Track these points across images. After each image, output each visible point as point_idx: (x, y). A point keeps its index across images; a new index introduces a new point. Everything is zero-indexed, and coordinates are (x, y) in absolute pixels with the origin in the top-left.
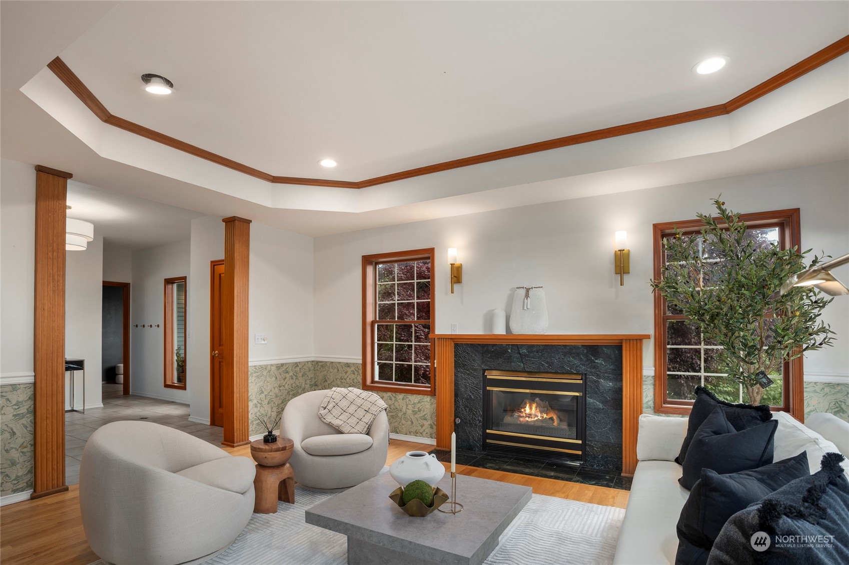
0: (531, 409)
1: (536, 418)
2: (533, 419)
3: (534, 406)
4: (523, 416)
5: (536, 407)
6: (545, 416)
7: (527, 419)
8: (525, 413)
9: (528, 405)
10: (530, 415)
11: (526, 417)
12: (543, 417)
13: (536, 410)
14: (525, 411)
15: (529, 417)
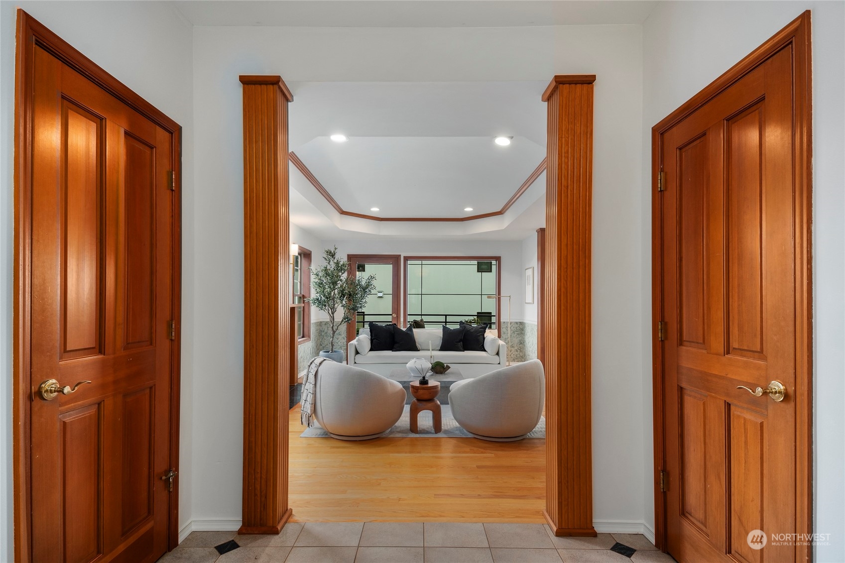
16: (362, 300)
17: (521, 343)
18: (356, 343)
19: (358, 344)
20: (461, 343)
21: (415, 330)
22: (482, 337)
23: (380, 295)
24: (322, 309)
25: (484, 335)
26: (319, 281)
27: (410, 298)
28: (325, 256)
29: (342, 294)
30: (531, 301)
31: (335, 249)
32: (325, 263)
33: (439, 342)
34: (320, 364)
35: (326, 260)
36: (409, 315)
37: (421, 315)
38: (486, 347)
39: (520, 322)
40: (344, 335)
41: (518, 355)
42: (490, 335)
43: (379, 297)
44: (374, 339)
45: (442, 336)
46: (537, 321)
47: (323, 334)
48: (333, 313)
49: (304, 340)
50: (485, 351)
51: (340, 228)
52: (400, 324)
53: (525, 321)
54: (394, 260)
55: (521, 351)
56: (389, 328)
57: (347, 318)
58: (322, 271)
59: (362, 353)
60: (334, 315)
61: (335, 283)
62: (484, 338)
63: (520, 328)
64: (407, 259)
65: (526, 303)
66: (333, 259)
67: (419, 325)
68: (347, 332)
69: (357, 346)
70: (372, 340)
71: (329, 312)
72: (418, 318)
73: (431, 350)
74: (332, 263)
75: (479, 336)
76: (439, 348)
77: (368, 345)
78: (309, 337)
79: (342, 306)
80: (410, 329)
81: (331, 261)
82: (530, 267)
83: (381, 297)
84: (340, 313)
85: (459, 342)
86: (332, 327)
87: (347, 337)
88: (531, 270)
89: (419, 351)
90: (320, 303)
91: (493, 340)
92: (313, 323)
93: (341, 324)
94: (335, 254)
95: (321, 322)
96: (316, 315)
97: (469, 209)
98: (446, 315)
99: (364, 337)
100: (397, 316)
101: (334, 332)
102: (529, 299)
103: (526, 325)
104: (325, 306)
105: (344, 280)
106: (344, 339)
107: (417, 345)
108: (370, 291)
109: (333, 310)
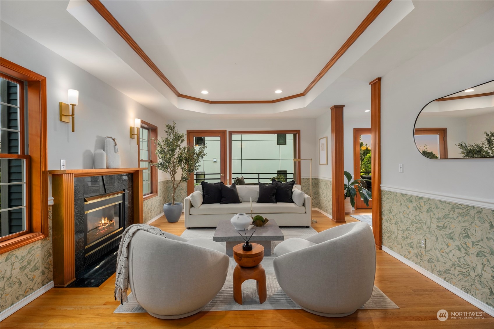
0: (105, 220)
1: (108, 225)
2: (106, 226)
3: (106, 219)
4: (101, 226)
5: (107, 219)
6: (111, 222)
7: (103, 227)
8: (102, 224)
9: (103, 219)
10: (105, 224)
11: (103, 226)
12: (110, 223)
13: (107, 220)
14: (102, 222)
15: (104, 225)
16: (196, 164)
17: (316, 194)
18: (191, 198)
19: (192, 199)
20: (274, 196)
21: (238, 187)
22: (290, 191)
23: (215, 160)
24: (164, 172)
25: (292, 190)
26: (161, 149)
27: (234, 163)
28: (166, 130)
29: (180, 160)
30: (325, 163)
31: (174, 124)
32: (166, 136)
33: (257, 196)
34: (133, 234)
35: (167, 133)
36: (233, 174)
37: (242, 174)
38: (294, 199)
39: (315, 179)
40: (185, 190)
41: (314, 203)
42: (297, 190)
43: (214, 162)
44: (205, 194)
45: (259, 191)
46: (331, 178)
47: (169, 189)
48: (174, 175)
49: (151, 196)
50: (293, 202)
51: (178, 108)
52: (227, 181)
53: (320, 178)
54: (222, 134)
55: (316, 200)
56: (217, 185)
57: (185, 178)
58: (163, 141)
59: (195, 207)
60: (175, 176)
61: (173, 151)
62: (292, 193)
63: (316, 182)
64: (231, 133)
65: (320, 164)
66: (172, 132)
67: (240, 181)
68: (187, 188)
69: (191, 201)
70: (204, 196)
71: (170, 174)
72: (240, 176)
73: (251, 201)
74: (172, 135)
75: (288, 191)
76: (257, 200)
77: (200, 200)
78: (157, 193)
79: (181, 169)
80: (234, 186)
81: (171, 134)
82: (325, 137)
83: (216, 162)
84: (179, 174)
85: (273, 195)
86: (173, 185)
87: (187, 192)
88: (325, 139)
89: (241, 203)
90: (164, 167)
91: (300, 195)
92: (160, 182)
93: (180, 182)
94: (174, 128)
95: (168, 181)
96: (162, 176)
97: (278, 92)
98: (259, 174)
99: (198, 192)
100: (225, 176)
101: (175, 189)
102: (323, 160)
103: (320, 181)
104: (167, 169)
105: (183, 148)
106: (185, 193)
107: (240, 198)
108: (202, 157)
109: (174, 172)
